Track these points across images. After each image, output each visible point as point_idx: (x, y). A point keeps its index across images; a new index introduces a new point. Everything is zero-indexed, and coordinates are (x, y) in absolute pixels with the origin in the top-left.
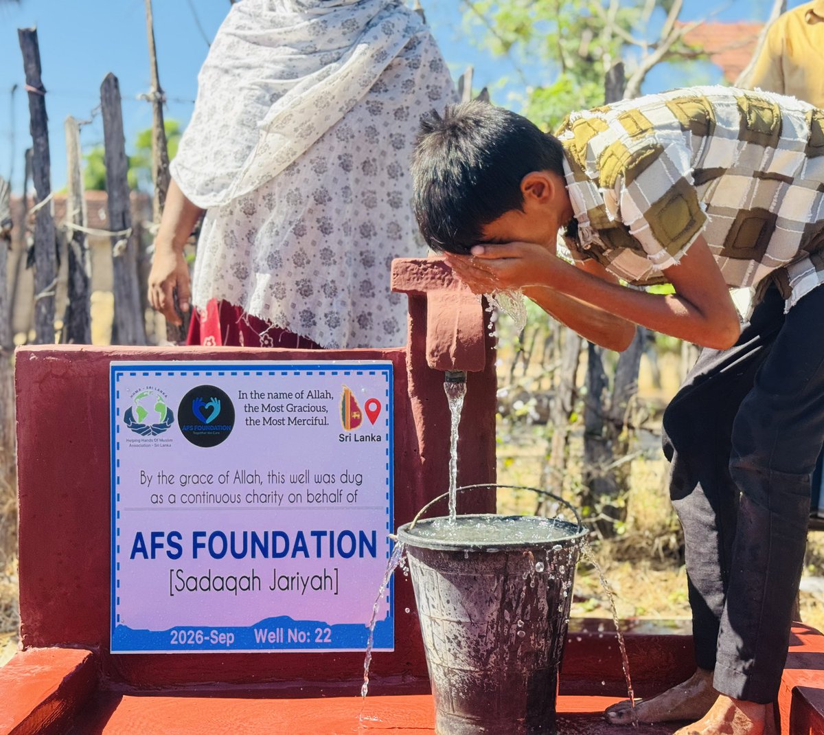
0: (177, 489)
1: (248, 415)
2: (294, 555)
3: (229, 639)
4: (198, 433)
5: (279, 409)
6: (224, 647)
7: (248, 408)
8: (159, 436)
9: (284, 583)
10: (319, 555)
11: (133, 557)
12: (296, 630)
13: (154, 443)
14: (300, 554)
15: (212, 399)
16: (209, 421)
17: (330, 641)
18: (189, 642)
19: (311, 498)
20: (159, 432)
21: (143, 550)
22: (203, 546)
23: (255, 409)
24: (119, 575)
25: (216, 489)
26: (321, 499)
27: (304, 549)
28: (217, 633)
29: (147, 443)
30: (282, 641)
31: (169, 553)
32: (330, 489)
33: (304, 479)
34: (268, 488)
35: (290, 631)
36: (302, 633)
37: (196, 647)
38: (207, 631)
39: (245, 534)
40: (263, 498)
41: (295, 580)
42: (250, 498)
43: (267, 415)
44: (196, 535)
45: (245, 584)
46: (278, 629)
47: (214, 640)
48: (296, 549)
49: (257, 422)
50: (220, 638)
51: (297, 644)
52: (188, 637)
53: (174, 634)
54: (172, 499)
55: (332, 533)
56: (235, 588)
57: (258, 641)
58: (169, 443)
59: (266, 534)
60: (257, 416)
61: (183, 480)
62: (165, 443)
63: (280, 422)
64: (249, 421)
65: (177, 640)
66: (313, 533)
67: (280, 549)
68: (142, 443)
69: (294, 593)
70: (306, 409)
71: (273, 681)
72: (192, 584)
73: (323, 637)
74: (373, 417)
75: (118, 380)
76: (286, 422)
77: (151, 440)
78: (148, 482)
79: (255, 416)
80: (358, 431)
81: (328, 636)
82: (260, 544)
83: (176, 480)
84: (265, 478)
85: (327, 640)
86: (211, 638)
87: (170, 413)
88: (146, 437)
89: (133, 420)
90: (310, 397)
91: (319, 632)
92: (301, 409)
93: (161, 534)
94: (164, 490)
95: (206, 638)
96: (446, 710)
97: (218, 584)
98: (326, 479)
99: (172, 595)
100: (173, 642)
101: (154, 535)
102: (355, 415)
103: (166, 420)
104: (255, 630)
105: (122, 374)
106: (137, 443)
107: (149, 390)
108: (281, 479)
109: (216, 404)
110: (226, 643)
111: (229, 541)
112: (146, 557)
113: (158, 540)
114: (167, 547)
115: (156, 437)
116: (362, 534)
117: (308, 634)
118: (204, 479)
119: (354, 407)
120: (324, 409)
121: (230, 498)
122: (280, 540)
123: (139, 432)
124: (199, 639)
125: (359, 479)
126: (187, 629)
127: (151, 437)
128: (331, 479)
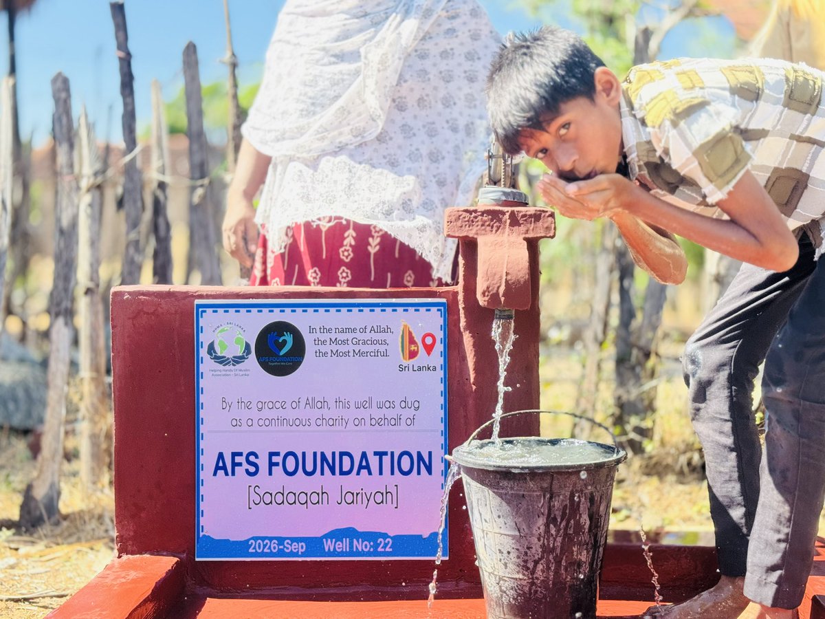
0: (254, 414)
1: (317, 348)
2: (358, 473)
3: (301, 547)
4: (273, 364)
5: (345, 342)
6: (296, 555)
7: (317, 341)
8: (238, 366)
9: (349, 498)
11: (215, 474)
12: (360, 540)
13: (233, 373)
14: (364, 472)
15: (285, 333)
16: (282, 353)
17: (391, 550)
18: (266, 550)
19: (373, 422)
20: (238, 363)
21: (224, 468)
22: (277, 464)
23: (324, 342)
24: (203, 490)
27: (368, 467)
28: (290, 542)
29: (228, 373)
30: (348, 550)
31: (247, 471)
32: (391, 414)
33: (367, 405)
35: (355, 540)
36: (366, 542)
37: (271, 554)
38: (281, 540)
39: (315, 454)
41: (360, 496)
42: (319, 422)
43: (334, 347)
44: (271, 454)
45: (315, 498)
46: (344, 539)
47: (288, 548)
48: (361, 467)
49: (325, 354)
50: (293, 547)
52: (265, 546)
53: (252, 543)
54: (250, 423)
55: (392, 454)
56: (306, 502)
58: (247, 373)
59: (334, 454)
60: (326, 348)
62: (244, 373)
63: (346, 354)
64: (319, 354)
65: (255, 548)
66: (376, 453)
67: (346, 468)
68: (224, 373)
69: (359, 507)
70: (369, 342)
71: (340, 586)
72: (268, 499)
73: (385, 547)
74: (429, 349)
75: (202, 317)
76: (351, 354)
77: (231, 370)
79: (323, 349)
81: (389, 546)
82: (329, 463)
83: (253, 406)
84: (332, 404)
85: (388, 549)
86: (285, 547)
87: (248, 346)
89: (215, 352)
91: (381, 542)
92: (365, 343)
93: (240, 454)
95: (281, 547)
96: (498, 614)
97: (291, 498)
98: (387, 405)
99: (250, 508)
101: (234, 455)
102: (413, 348)
103: (244, 352)
104: (324, 540)
105: (205, 311)
106: (219, 373)
107: (229, 326)
108: (347, 405)
109: (289, 338)
110: (298, 551)
111: (300, 460)
113: (238, 459)
114: (245, 466)
116: (419, 454)
117: (372, 543)
118: (278, 405)
119: (412, 341)
121: (301, 422)
122: (346, 459)
123: (221, 363)
124: (274, 548)
125: (416, 406)
126: (263, 539)
127: (232, 367)
128: (392, 405)
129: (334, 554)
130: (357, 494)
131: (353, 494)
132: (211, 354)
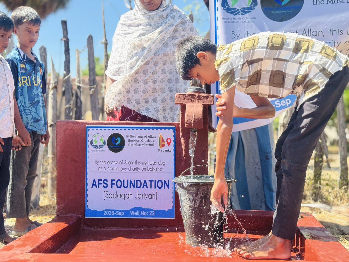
1: (129, 143)
2: (143, 188)
3: (122, 214)
4: (113, 148)
5: (139, 141)
6: (120, 216)
7: (129, 140)
8: (101, 149)
9: (140, 196)
10: (151, 188)
11: (92, 187)
12: (143, 211)
13: (99, 151)
14: (145, 187)
16: (117, 144)
17: (154, 215)
18: (110, 214)
19: (149, 169)
20: (101, 147)
21: (95, 185)
22: (114, 184)
23: (132, 141)
24: (88, 193)
25: (119, 166)
26: (152, 170)
27: (146, 185)
28: (118, 212)
29: (98, 151)
30: (139, 215)
31: (104, 186)
32: (155, 167)
33: (147, 163)
34: (135, 166)
35: (141, 212)
36: (145, 212)
38: (115, 211)
39: (128, 180)
40: (134, 169)
41: (143, 196)
42: (129, 169)
43: (135, 143)
44: (112, 180)
45: (127, 196)
46: (138, 211)
47: (117, 214)
48: (144, 185)
49: (132, 145)
50: (119, 213)
51: (144, 216)
52: (109, 213)
53: (105, 212)
54: (105, 169)
55: (155, 181)
56: (124, 197)
57: (131, 214)
58: (104, 151)
59: (134, 180)
61: (108, 163)
62: (103, 151)
63: (139, 145)
64: (130, 145)
65: (106, 213)
66: (149, 181)
67: (139, 185)
68: (96, 151)
69: (143, 200)
70: (148, 141)
71: (136, 227)
72: (111, 196)
73: (152, 214)
74: (169, 144)
75: (88, 131)
78: (97, 163)
79: (131, 143)
80: (164, 148)
81: (154, 213)
82: (132, 184)
84: (134, 163)
85: (153, 215)
86: (116, 213)
87: (104, 142)
88: (97, 149)
89: (93, 144)
90: (149, 137)
91: (151, 212)
92: (146, 141)
93: (101, 180)
94: (103, 166)
95: (115, 213)
97: (119, 196)
98: (154, 163)
100: (104, 214)
101: (99, 180)
102: (163, 143)
104: (131, 211)
105: (90, 129)
107: (98, 134)
109: (119, 139)
110: (121, 215)
111: (123, 183)
112: (96, 187)
113: (100, 182)
114: (103, 184)
115: (100, 149)
116: (165, 181)
117: (147, 213)
118: (115, 163)
119: (163, 141)
120: (153, 141)
121: (123, 169)
122: (139, 182)
123: (95, 147)
124: (113, 214)
125: (164, 163)
126: (109, 210)
127: (99, 149)
129: (134, 216)
130: (143, 195)
131: (141, 195)
132: (92, 145)
